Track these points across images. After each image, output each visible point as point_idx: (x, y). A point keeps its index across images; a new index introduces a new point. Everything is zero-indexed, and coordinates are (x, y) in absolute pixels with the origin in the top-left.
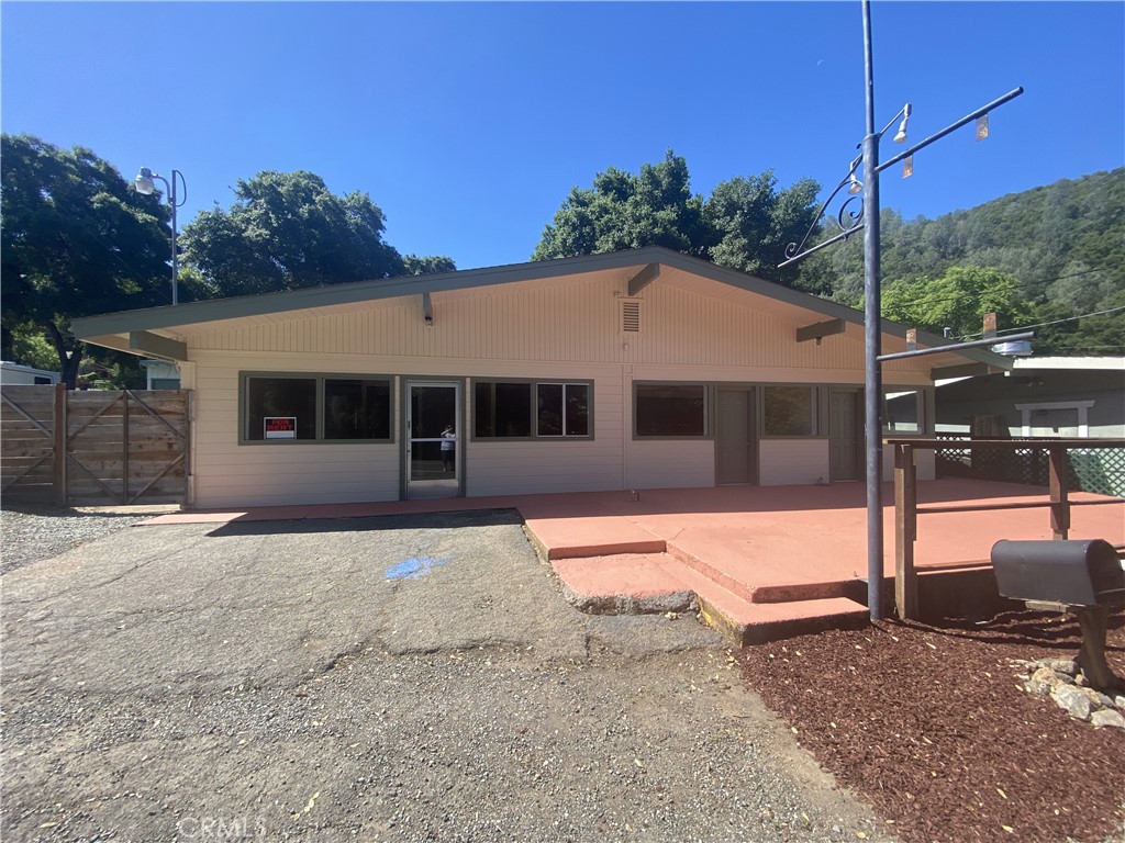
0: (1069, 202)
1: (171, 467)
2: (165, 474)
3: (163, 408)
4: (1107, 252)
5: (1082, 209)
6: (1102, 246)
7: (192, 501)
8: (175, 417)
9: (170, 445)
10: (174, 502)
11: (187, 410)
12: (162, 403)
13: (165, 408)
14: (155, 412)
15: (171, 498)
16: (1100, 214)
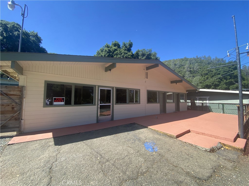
0: (175, 63)
1: (13, 117)
2: (10, 120)
3: (10, 93)
4: (180, 72)
5: (176, 64)
6: (179, 71)
7: (22, 130)
8: (16, 96)
9: (13, 108)
10: (14, 131)
11: (22, 94)
12: (10, 91)
13: (12, 93)
14: (7, 95)
15: (13, 129)
16: (179, 65)
